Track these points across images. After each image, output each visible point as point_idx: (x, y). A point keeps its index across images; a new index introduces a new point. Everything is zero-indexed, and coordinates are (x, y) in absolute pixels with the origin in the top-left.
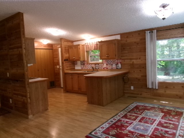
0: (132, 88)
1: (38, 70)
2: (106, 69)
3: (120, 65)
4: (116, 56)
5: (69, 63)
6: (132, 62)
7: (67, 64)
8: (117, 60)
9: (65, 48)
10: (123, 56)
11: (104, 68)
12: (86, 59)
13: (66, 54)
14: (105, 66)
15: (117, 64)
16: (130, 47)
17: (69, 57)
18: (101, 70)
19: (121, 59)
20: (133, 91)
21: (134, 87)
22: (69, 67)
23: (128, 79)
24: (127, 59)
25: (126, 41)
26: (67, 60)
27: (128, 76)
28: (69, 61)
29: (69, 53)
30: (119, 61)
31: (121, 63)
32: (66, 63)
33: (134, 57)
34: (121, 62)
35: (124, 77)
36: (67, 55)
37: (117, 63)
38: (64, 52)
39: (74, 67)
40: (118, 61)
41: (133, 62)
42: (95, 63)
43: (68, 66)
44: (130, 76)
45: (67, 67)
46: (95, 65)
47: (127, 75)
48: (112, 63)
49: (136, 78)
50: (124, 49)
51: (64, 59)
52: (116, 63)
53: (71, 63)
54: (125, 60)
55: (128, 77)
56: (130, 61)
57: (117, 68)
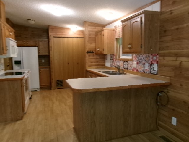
0: (174, 121)
1: (68, 63)
2: (135, 70)
3: (155, 67)
4: (141, 47)
5: (95, 57)
6: (177, 63)
7: (91, 57)
8: (151, 57)
9: (90, 35)
10: (163, 49)
11: (133, 70)
12: (115, 53)
13: (91, 44)
14: (135, 65)
15: (152, 64)
16: (177, 27)
17: (95, 49)
18: (130, 72)
19: (158, 54)
20: (175, 128)
21: (177, 121)
22: (94, 62)
23: (168, 98)
24: (169, 55)
25: (170, 13)
26: (93, 52)
27: (168, 92)
28: (95, 53)
29: (95, 43)
30: (155, 58)
31: (157, 62)
32: (89, 56)
33: (184, 51)
34: (157, 60)
35: (160, 92)
36: (93, 46)
37: (152, 62)
38: (88, 41)
39: (105, 62)
40: (153, 59)
41: (181, 63)
42: (124, 59)
43: (93, 60)
44: (172, 93)
45: (92, 62)
46: (124, 62)
47: (166, 91)
48: (144, 61)
49: (185, 102)
50: (165, 31)
51: (87, 51)
52: (150, 63)
53: (98, 57)
54: (166, 58)
55: (168, 94)
56: (174, 59)
57: (151, 72)
